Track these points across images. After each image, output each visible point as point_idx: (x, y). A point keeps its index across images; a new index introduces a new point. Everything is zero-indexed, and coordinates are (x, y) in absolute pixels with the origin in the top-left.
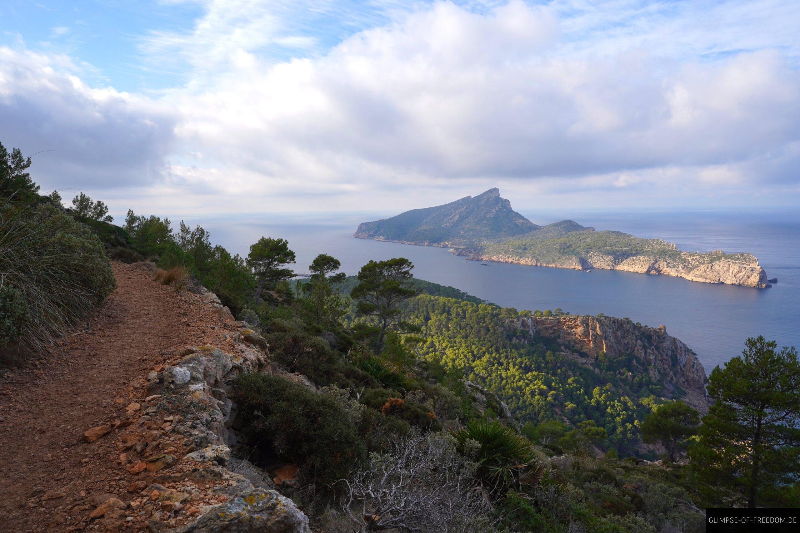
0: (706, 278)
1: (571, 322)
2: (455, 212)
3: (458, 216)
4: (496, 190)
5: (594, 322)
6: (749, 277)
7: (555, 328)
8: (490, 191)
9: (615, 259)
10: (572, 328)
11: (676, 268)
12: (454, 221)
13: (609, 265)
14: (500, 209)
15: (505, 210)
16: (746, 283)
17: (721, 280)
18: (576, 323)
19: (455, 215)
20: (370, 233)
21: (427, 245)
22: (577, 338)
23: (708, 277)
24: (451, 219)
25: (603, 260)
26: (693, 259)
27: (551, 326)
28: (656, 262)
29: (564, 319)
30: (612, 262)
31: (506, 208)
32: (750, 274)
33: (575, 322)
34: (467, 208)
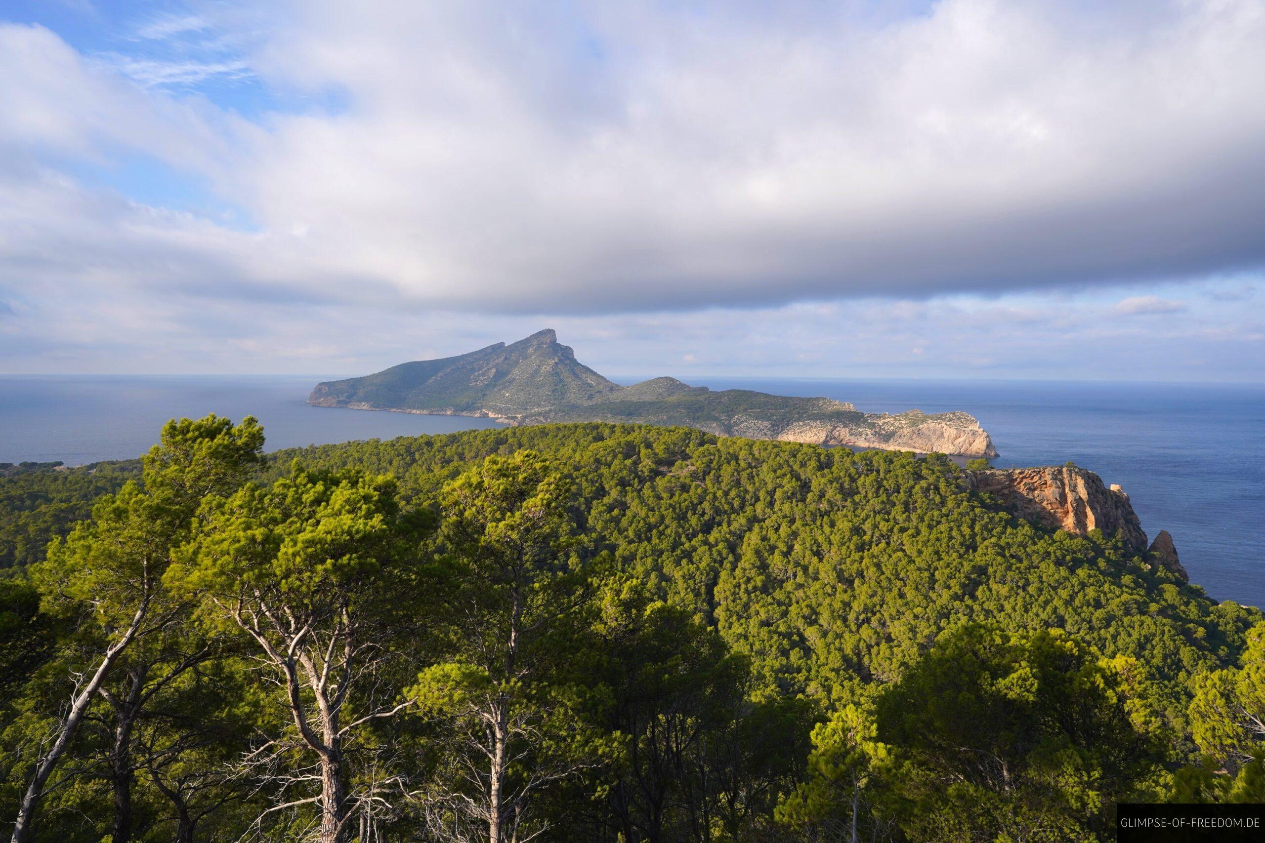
0: (914, 447)
1: (1032, 479)
2: (488, 364)
3: (494, 370)
4: (550, 332)
5: (1071, 476)
6: (970, 445)
7: (1006, 491)
8: (541, 333)
9: (773, 426)
10: (1035, 489)
11: (864, 436)
12: (489, 378)
13: (765, 434)
14: (560, 360)
15: (568, 362)
16: (969, 452)
17: (934, 450)
18: (1043, 479)
19: (489, 369)
20: (341, 399)
21: (451, 415)
22: (1044, 508)
23: (917, 445)
24: (483, 374)
25: (755, 428)
26: (884, 423)
27: (1000, 487)
28: (835, 428)
29: (1020, 473)
30: (769, 429)
31: (568, 358)
32: (971, 440)
33: (1040, 478)
34: (506, 359)
